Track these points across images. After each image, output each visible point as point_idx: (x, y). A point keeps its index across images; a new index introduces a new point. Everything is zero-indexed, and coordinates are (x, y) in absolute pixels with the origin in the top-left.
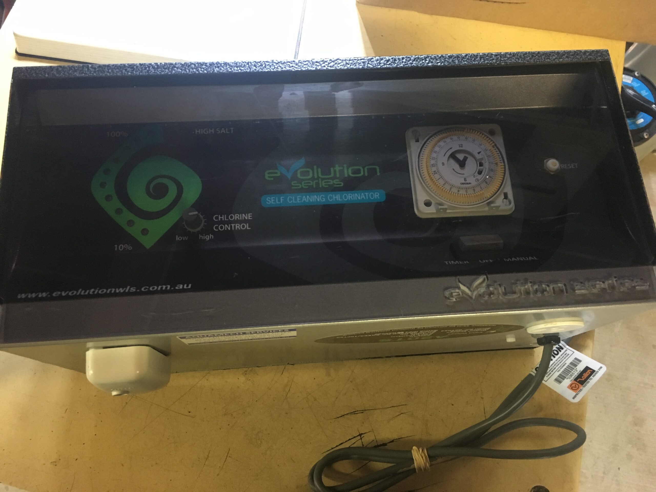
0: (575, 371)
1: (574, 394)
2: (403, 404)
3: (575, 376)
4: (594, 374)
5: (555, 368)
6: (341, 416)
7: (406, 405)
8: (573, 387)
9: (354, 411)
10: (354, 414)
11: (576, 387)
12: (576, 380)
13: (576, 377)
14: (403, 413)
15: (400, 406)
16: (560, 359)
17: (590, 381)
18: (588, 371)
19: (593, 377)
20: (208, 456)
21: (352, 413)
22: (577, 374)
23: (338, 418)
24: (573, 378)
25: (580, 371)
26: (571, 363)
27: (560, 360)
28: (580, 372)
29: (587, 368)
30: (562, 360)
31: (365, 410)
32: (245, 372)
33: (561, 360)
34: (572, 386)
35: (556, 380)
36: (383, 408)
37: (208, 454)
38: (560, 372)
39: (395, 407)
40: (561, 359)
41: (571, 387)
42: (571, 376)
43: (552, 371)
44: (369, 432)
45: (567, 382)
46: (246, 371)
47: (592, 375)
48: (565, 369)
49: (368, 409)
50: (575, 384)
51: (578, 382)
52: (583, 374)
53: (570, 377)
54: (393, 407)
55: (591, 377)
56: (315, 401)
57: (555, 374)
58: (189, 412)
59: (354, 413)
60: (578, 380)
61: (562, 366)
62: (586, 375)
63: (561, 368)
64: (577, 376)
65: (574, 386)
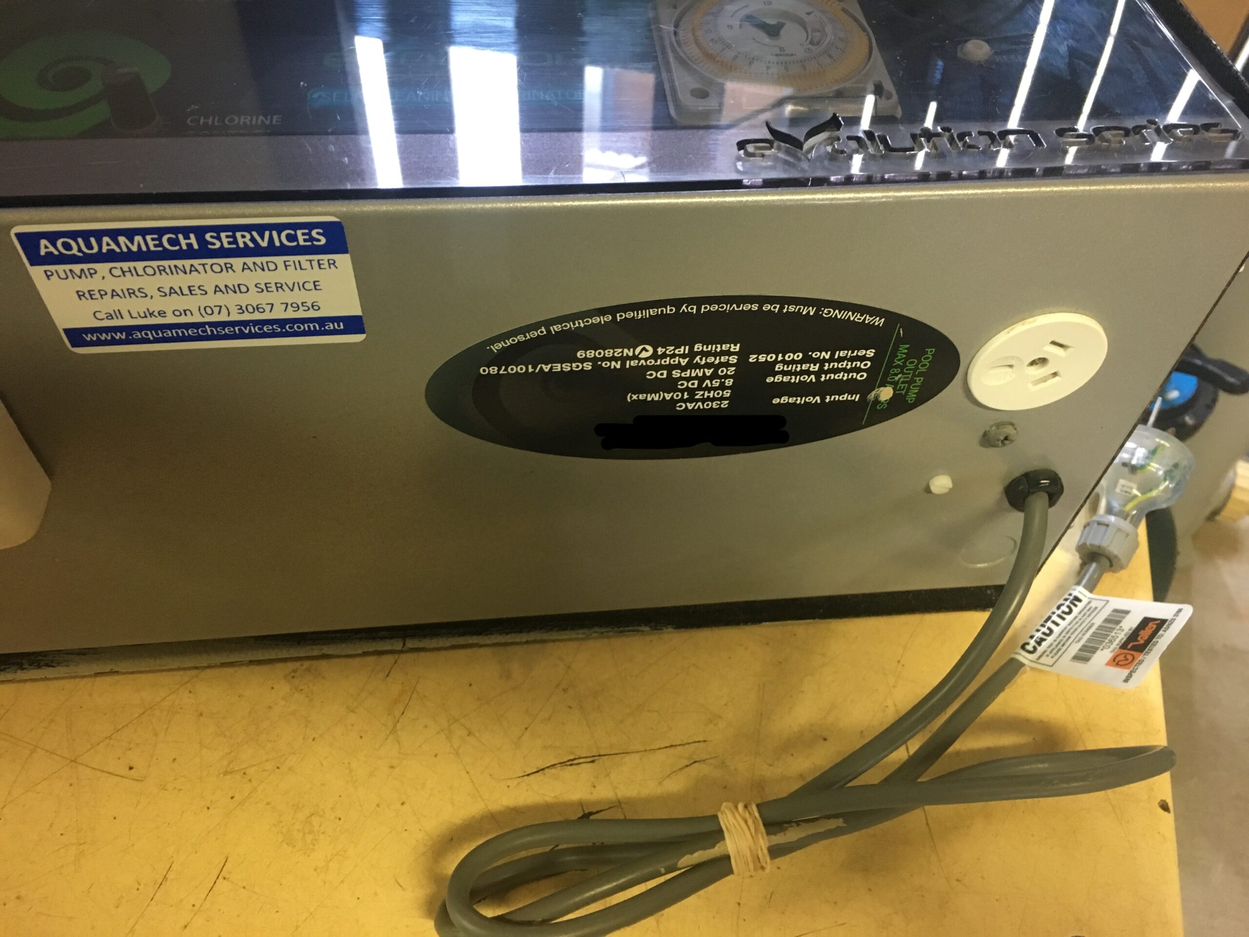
0: (1119, 632)
1: (1126, 672)
2: (697, 740)
3: (1120, 641)
4: (1165, 626)
5: (1069, 637)
6: (535, 770)
7: (705, 741)
8: (1119, 662)
9: (572, 758)
10: (571, 765)
11: (1127, 660)
12: (1124, 646)
13: (1123, 641)
14: (698, 760)
15: (689, 744)
16: (1077, 620)
17: (1157, 640)
18: (1150, 624)
19: (1165, 631)
20: (165, 877)
21: (564, 762)
22: (1125, 635)
23: (528, 775)
24: (1117, 645)
25: (1130, 630)
26: (1107, 621)
27: (1077, 623)
28: (1131, 632)
29: (1146, 621)
30: (1082, 620)
31: (599, 756)
32: (291, 673)
33: (1081, 622)
34: (1117, 660)
35: (1076, 658)
36: (645, 751)
37: (165, 873)
38: (1082, 642)
39: (678, 747)
40: (1080, 619)
41: (1115, 662)
42: (1111, 642)
43: (1063, 645)
44: (609, 808)
45: (1103, 655)
46: (295, 671)
47: (1163, 629)
48: (1094, 633)
49: (607, 752)
50: (1123, 655)
51: (1131, 649)
52: (1140, 633)
53: (1108, 645)
54: (671, 746)
55: (1161, 632)
56: (468, 735)
57: (1069, 649)
58: (131, 768)
59: (570, 763)
60: (1129, 646)
61: (1086, 629)
62: (1145, 634)
63: (1084, 634)
64: (1125, 642)
65: (1123, 659)
